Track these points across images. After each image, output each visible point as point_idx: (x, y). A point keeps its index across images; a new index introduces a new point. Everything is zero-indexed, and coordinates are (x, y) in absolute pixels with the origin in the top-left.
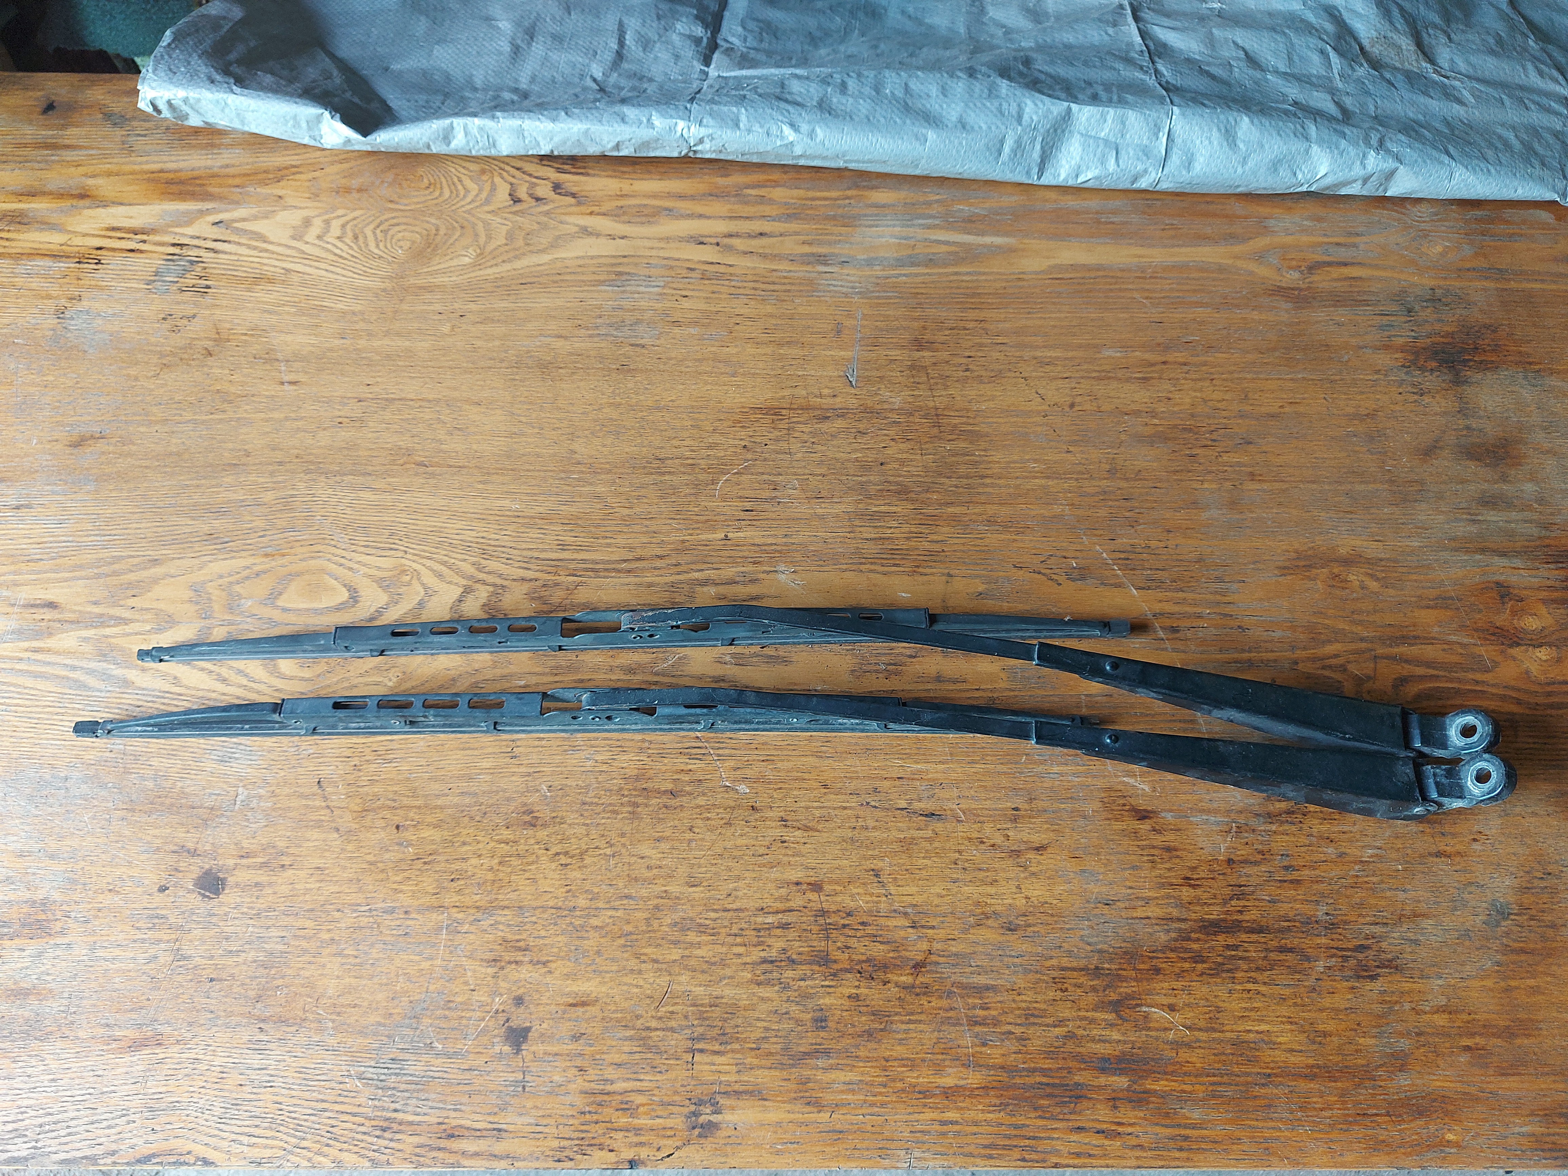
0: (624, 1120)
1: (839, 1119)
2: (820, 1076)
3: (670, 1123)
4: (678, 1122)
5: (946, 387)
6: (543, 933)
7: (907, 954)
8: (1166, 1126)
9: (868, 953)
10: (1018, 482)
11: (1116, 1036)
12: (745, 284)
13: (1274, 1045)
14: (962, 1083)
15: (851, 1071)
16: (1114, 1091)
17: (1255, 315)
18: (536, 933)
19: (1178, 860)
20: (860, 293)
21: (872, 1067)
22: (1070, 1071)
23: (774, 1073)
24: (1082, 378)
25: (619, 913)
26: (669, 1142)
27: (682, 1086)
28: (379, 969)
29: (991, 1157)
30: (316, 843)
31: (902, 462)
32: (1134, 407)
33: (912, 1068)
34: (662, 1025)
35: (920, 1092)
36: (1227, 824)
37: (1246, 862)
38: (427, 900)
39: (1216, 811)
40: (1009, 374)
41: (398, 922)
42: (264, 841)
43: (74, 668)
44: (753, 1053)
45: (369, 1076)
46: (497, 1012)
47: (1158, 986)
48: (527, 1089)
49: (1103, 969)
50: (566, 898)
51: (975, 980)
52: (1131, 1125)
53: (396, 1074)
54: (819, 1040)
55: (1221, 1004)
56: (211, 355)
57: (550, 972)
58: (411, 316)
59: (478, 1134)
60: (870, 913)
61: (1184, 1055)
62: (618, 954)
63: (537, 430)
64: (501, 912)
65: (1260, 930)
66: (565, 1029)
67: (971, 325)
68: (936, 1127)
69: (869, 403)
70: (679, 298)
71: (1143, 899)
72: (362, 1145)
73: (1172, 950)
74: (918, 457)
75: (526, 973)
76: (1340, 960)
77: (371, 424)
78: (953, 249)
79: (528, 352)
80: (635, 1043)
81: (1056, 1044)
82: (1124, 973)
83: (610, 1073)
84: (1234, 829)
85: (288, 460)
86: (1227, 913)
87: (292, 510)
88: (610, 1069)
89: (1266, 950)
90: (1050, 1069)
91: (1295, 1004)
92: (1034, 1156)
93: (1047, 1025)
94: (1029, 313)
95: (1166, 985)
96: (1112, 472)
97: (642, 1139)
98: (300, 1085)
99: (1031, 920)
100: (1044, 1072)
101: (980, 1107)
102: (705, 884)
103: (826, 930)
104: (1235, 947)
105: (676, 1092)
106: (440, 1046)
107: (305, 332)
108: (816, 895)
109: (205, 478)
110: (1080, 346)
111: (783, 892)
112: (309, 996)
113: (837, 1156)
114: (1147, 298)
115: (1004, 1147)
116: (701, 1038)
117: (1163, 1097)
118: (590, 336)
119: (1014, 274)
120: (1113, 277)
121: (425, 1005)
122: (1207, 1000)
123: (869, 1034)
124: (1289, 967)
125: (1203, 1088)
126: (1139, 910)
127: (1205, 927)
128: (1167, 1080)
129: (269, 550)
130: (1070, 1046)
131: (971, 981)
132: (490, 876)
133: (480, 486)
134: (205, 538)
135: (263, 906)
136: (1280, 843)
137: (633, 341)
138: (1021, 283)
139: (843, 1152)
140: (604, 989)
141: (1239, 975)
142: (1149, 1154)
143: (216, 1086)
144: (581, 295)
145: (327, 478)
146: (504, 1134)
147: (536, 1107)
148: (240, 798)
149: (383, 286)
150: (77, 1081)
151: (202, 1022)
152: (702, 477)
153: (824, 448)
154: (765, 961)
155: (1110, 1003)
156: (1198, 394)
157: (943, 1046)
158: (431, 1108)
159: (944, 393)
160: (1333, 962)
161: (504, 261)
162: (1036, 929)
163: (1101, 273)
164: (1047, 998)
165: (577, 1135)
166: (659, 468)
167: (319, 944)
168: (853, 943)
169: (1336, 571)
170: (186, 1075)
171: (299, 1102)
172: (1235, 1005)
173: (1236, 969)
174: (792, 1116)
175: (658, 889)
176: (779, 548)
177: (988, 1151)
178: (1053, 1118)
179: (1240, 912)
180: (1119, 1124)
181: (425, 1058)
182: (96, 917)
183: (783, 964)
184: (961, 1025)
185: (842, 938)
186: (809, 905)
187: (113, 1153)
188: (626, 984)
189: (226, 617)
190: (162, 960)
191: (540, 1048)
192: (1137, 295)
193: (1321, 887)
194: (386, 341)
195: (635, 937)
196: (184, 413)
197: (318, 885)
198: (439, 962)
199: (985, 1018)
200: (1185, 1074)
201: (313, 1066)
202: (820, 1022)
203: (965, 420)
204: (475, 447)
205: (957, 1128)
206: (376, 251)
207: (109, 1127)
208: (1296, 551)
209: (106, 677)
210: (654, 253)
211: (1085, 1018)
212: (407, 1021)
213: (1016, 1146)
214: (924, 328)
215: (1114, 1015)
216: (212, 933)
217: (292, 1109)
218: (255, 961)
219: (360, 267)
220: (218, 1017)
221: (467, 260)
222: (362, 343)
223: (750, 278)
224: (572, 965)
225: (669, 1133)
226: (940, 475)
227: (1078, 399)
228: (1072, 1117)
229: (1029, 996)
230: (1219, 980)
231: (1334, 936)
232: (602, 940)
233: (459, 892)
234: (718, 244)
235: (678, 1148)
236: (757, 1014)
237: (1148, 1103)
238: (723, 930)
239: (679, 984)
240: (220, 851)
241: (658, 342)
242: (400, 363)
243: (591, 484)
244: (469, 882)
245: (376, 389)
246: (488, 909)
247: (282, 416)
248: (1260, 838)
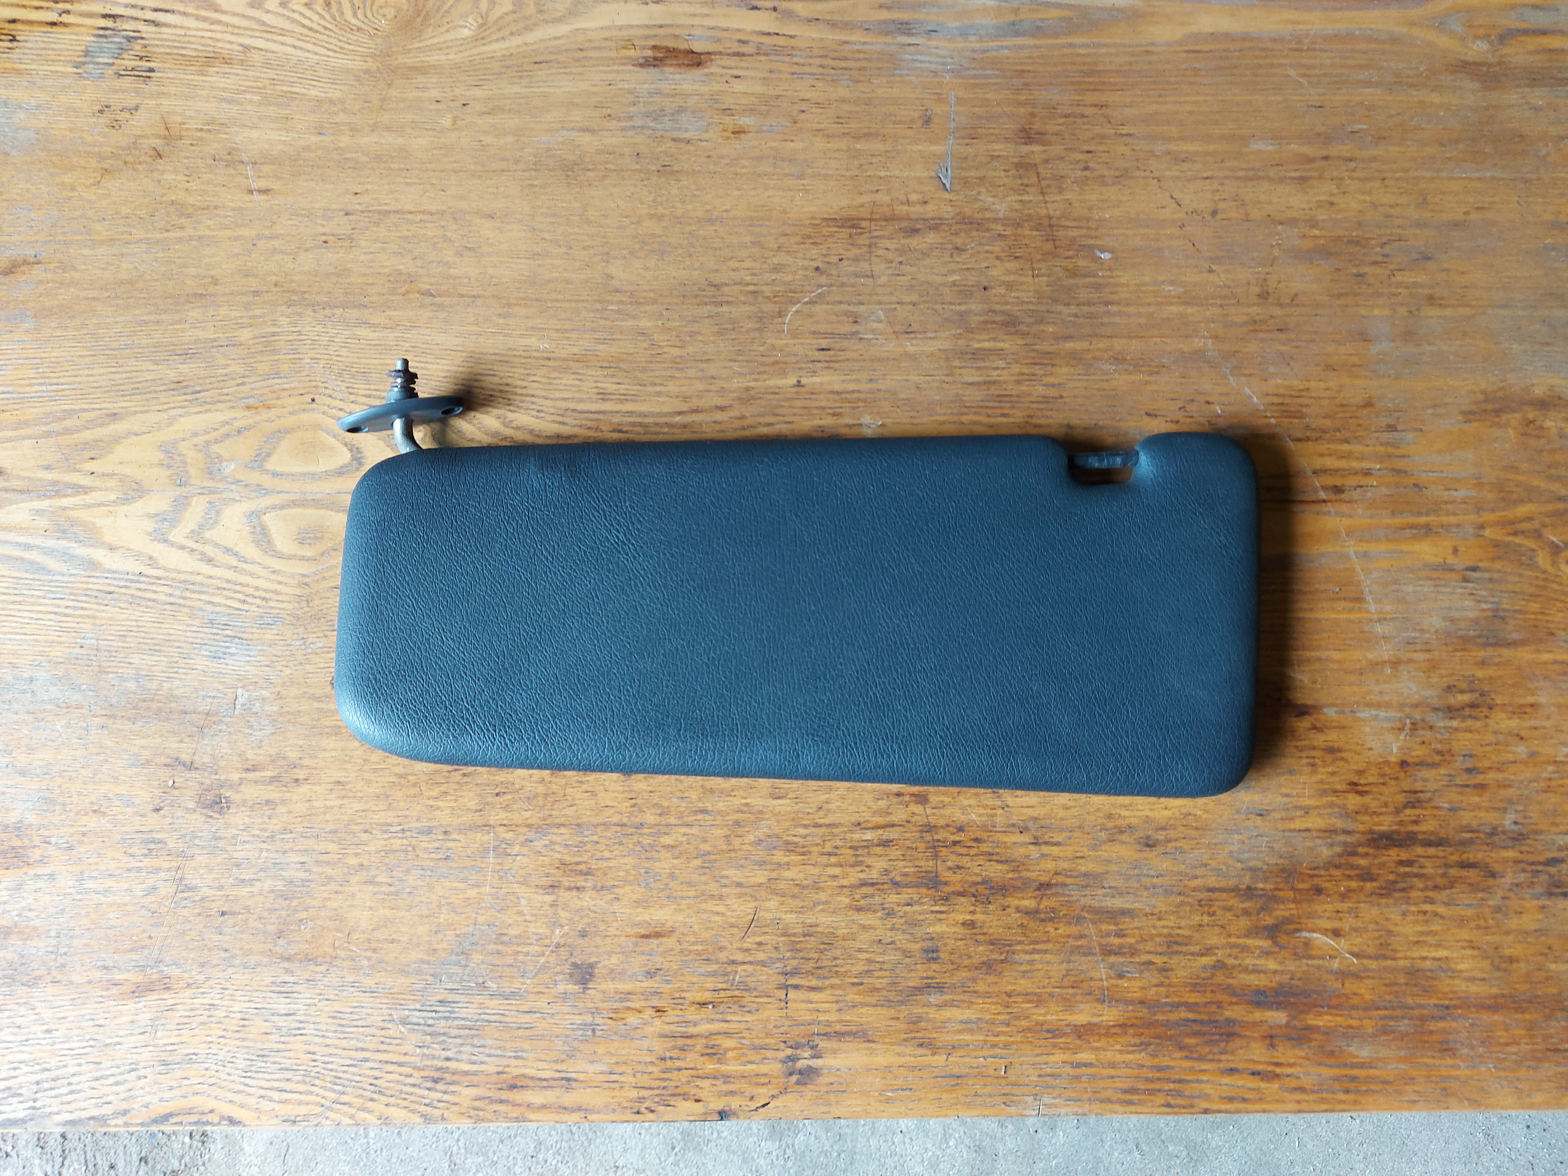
0: (711, 1067)
1: (957, 1063)
2: (933, 1013)
3: (763, 1069)
4: (773, 1068)
5: (1061, 191)
6: (607, 854)
7: (1029, 874)
8: (1331, 1066)
9: (984, 874)
10: (1151, 309)
11: (1272, 965)
12: (811, 61)
13: (1454, 974)
14: (1096, 1020)
15: (969, 1008)
16: (1271, 1028)
17: (1435, 98)
18: (599, 855)
19: (1342, 763)
20: (952, 71)
21: (992, 1003)
22: (1219, 1005)
23: (879, 1010)
24: (1226, 178)
25: (694, 831)
26: (763, 1090)
27: (775, 1027)
28: (418, 899)
29: (1131, 1103)
30: (334, 754)
31: (1009, 286)
32: (1289, 214)
33: (1039, 1003)
34: (750, 959)
35: (1048, 1031)
36: (1400, 720)
37: (1421, 764)
38: (468, 818)
39: (1387, 705)
40: (1137, 173)
41: (437, 845)
42: (273, 751)
43: (28, 547)
44: (855, 989)
45: (415, 1020)
46: (558, 946)
47: (1319, 908)
48: (598, 1033)
49: (1256, 889)
50: (631, 813)
51: (1109, 904)
52: (1291, 1065)
53: (446, 1018)
54: (930, 974)
55: (1392, 928)
56: (160, 157)
57: (617, 899)
58: (402, 105)
59: (545, 1084)
60: (984, 828)
61: (1351, 986)
62: (695, 877)
63: (564, 250)
64: (556, 831)
65: (1440, 843)
66: (637, 964)
67: (1089, 111)
68: (1068, 1069)
69: (968, 211)
70: (730, 80)
71: (1301, 808)
72: (412, 1098)
73: (1337, 867)
74: (1029, 279)
75: (588, 900)
76: (1529, 875)
77: (363, 243)
78: (1066, 13)
79: (548, 150)
80: (720, 979)
81: (1203, 975)
82: (1280, 893)
83: (692, 1014)
84: (1408, 726)
85: (265, 288)
86: (1401, 823)
87: (274, 351)
88: (692, 1009)
89: (1446, 865)
90: (1196, 1004)
91: (1478, 927)
92: (1180, 1101)
93: (1192, 954)
94: (1160, 96)
95: (1329, 907)
96: (1264, 296)
97: (732, 1087)
98: (335, 1031)
99: (1172, 834)
100: (1190, 1007)
101: (1118, 1047)
102: (791, 795)
103: (935, 849)
104: (1410, 863)
105: (768, 1035)
106: (495, 986)
107: (273, 125)
108: (920, 807)
109: (165, 312)
110: (1223, 138)
111: (883, 804)
112: (338, 930)
113: (956, 1104)
114: (1304, 76)
115: (1145, 1091)
116: (794, 973)
117: (1327, 1034)
118: (623, 129)
119: (1142, 45)
120: (1262, 50)
121: (474, 940)
122: (1377, 923)
123: (988, 966)
124: (1471, 885)
125: (1373, 1023)
126: (1297, 821)
127: (1374, 840)
128: (1331, 1014)
129: (251, 401)
130: (1220, 978)
131: (1103, 904)
132: (541, 789)
133: (501, 321)
134: (172, 387)
135: (277, 827)
136: (1463, 742)
137: (675, 134)
138: (1149, 58)
139: (962, 1099)
140: (680, 918)
141: (1415, 894)
142: (1311, 1097)
143: (238, 1035)
144: (611, 77)
145: (314, 311)
146: (574, 1084)
147: (608, 1053)
148: (240, 700)
149: (365, 66)
150: (75, 1032)
151: (215, 962)
152: (768, 307)
153: (914, 269)
154: (863, 884)
155: (1265, 928)
156: (1368, 198)
157: (1072, 979)
158: (489, 1056)
159: (1058, 198)
160: (1522, 877)
161: (512, 34)
162: (1178, 845)
163: (1247, 44)
164: (1192, 923)
165: (658, 1083)
166: (714, 296)
167: (346, 870)
168: (965, 861)
169: (1530, 416)
170: (202, 1024)
171: (335, 1051)
172: (1408, 929)
173: (1411, 888)
174: (903, 1060)
175: (737, 802)
176: (863, 396)
177: (1128, 1097)
178: (1201, 1059)
179: (1416, 822)
180: (1277, 1064)
181: (478, 999)
182: (81, 842)
183: (886, 886)
184: (1094, 954)
185: (953, 857)
186: (913, 820)
187: (125, 1113)
188: (705, 911)
189: (205, 484)
190: (163, 892)
191: (611, 986)
192: (1292, 73)
193: (1510, 792)
194: (374, 138)
195: (713, 857)
196: (134, 231)
197: (340, 802)
198: (487, 889)
199: (1121, 947)
200: (1353, 1007)
201: (349, 1010)
202: (931, 954)
203: (1084, 231)
204: (490, 271)
205: (1090, 1070)
206: (354, 21)
207: (117, 1083)
208: (1484, 392)
209: (67, 557)
210: (696, 21)
211: (1236, 946)
212: (454, 958)
213: (1159, 1090)
214: (1033, 115)
215: (1270, 942)
216: (219, 859)
217: (327, 1059)
218: (273, 891)
219: (335, 41)
220: (234, 956)
221: (466, 32)
222: (345, 140)
223: (816, 52)
224: (642, 890)
225: (763, 1080)
226: (1056, 301)
227: (1222, 205)
228: (1223, 1057)
229: (1171, 921)
230: (1391, 901)
231: (1523, 848)
232: (676, 862)
233: (507, 808)
234: (775, 9)
235: (773, 1096)
236: (858, 945)
237: (1310, 1040)
238: (814, 849)
239: (767, 910)
240: (222, 763)
241: (705, 136)
242: (392, 166)
243: (634, 317)
244: (516, 796)
245: (366, 199)
246: (540, 829)
247: (254, 233)
248: (1438, 736)
